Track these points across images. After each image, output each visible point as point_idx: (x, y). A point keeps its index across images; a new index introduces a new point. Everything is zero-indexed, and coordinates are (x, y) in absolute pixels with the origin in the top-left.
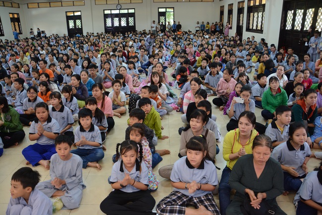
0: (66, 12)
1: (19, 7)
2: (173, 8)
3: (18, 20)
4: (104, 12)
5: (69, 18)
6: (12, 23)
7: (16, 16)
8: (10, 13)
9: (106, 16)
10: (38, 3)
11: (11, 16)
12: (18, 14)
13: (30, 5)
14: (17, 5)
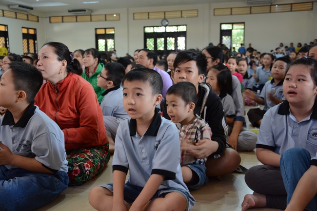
0: (96, 29)
1: (38, 21)
2: (244, 23)
3: (34, 37)
4: (144, 30)
5: (98, 37)
6: (25, 41)
7: (32, 32)
8: (23, 28)
9: (147, 36)
10: (62, 17)
11: (25, 31)
12: (35, 30)
13: (53, 20)
14: (36, 19)
